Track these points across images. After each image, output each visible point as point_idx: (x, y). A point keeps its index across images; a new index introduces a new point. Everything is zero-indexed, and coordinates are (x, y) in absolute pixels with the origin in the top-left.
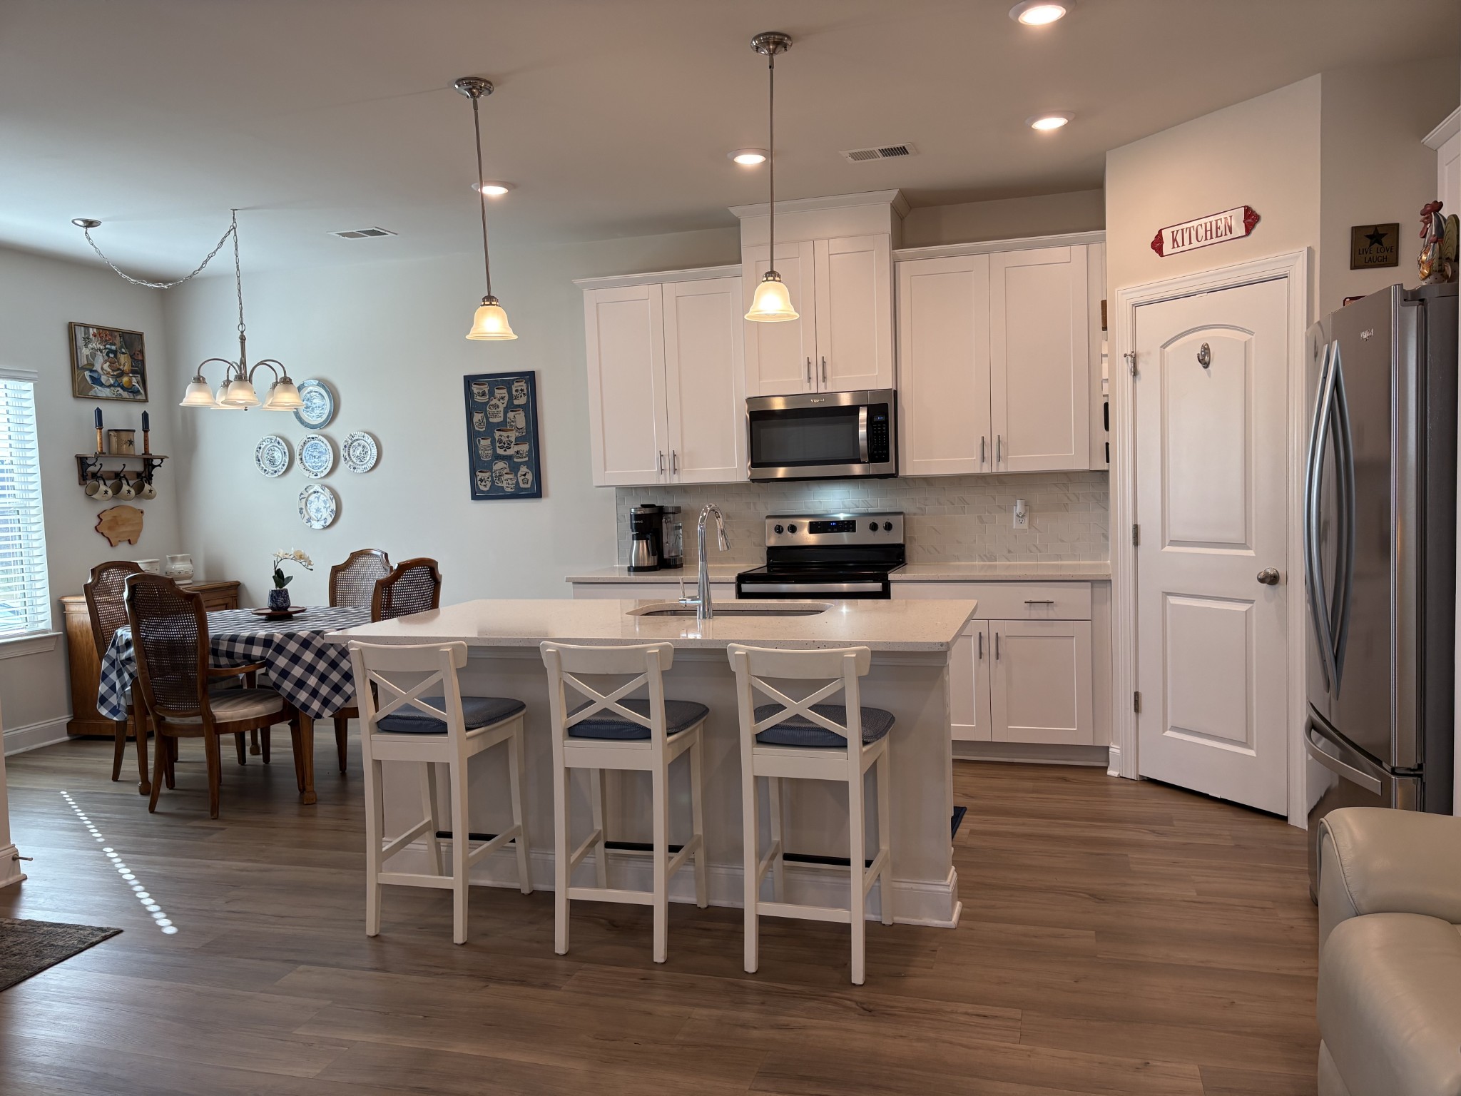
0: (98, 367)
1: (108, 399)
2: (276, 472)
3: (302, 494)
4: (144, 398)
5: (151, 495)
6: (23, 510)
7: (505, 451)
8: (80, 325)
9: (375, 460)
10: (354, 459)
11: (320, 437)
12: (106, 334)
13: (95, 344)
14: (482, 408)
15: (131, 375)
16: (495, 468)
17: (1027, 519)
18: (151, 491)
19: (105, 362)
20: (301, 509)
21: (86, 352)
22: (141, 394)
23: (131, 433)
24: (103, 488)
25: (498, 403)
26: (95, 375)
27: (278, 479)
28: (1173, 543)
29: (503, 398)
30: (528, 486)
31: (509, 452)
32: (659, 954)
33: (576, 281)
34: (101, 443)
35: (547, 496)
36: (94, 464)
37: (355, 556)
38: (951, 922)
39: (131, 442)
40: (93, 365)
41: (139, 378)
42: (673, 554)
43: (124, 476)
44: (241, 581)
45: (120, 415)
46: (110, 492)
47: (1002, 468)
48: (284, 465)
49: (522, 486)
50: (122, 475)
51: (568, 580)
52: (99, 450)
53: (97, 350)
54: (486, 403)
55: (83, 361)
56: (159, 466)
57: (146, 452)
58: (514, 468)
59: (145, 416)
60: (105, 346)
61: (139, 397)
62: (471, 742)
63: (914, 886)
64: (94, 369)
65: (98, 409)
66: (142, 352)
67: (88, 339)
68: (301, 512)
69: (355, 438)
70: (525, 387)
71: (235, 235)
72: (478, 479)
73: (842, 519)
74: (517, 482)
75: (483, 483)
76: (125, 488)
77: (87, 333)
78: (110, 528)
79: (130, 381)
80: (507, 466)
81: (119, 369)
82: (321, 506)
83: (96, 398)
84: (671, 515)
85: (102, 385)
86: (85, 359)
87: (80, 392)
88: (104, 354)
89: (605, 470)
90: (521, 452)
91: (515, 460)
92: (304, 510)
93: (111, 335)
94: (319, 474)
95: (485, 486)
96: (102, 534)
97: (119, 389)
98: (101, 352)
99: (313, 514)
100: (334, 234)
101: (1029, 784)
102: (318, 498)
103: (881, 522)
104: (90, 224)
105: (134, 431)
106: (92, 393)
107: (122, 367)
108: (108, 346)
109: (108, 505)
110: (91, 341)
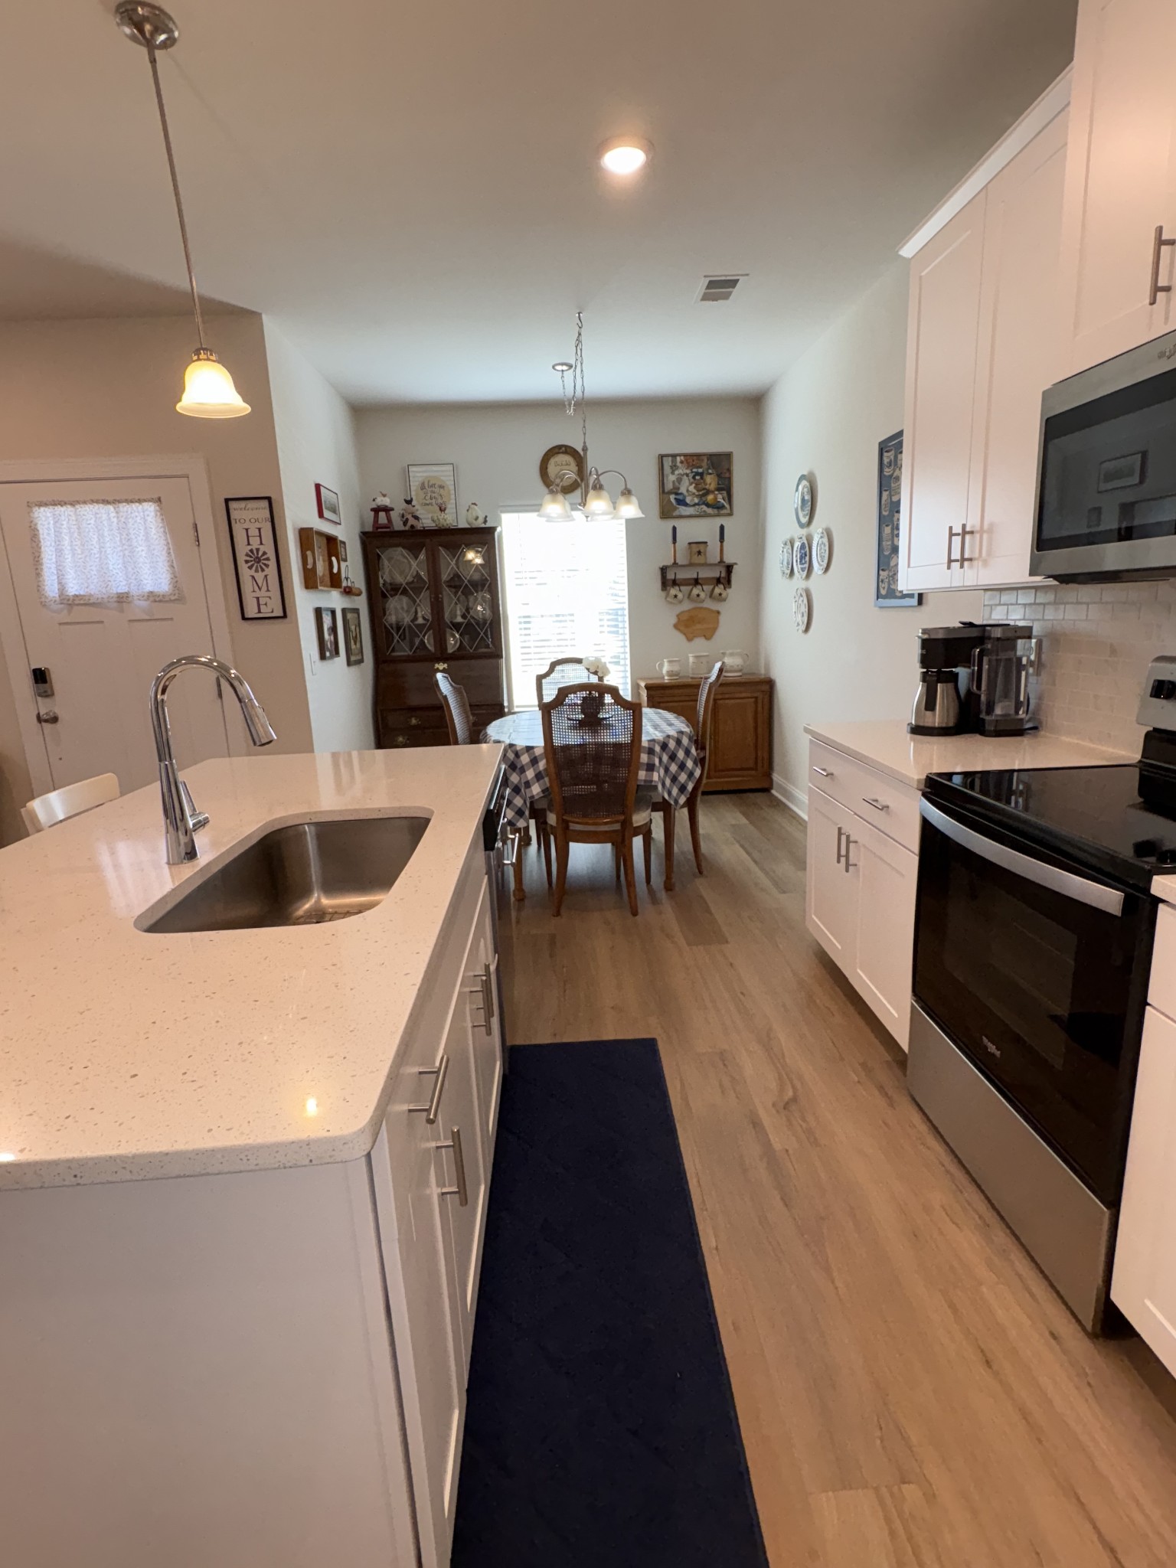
0: (683, 490)
1: (689, 517)
3: (796, 597)
4: (729, 512)
5: (727, 599)
8: (667, 456)
9: (827, 559)
10: (819, 560)
12: (692, 459)
13: (682, 470)
14: (889, 482)
15: (716, 492)
16: (892, 564)
18: (727, 594)
19: (691, 484)
21: (671, 478)
22: (727, 508)
23: (706, 545)
25: (900, 472)
26: (681, 498)
34: (676, 555)
35: (926, 603)
36: (672, 573)
39: (707, 552)
40: (679, 489)
41: (725, 495)
43: (699, 582)
44: (775, 679)
50: (697, 581)
52: (674, 560)
53: (683, 475)
54: (891, 475)
55: (669, 486)
56: (737, 570)
57: (723, 560)
59: (724, 528)
60: (691, 470)
61: (724, 511)
64: (680, 491)
65: (676, 526)
66: (729, 470)
67: (676, 466)
75: (881, 580)
77: (674, 461)
78: (688, 626)
79: (716, 498)
81: (704, 489)
83: (677, 517)
85: (686, 505)
86: (672, 484)
87: (666, 513)
88: (691, 478)
92: (794, 613)
93: (698, 459)
94: (803, 575)
95: (886, 587)
96: (681, 631)
97: (704, 506)
98: (687, 476)
102: (803, 602)
104: (567, 367)
105: (709, 543)
106: (676, 513)
107: (707, 487)
108: (695, 470)
109: (686, 607)
110: (678, 468)
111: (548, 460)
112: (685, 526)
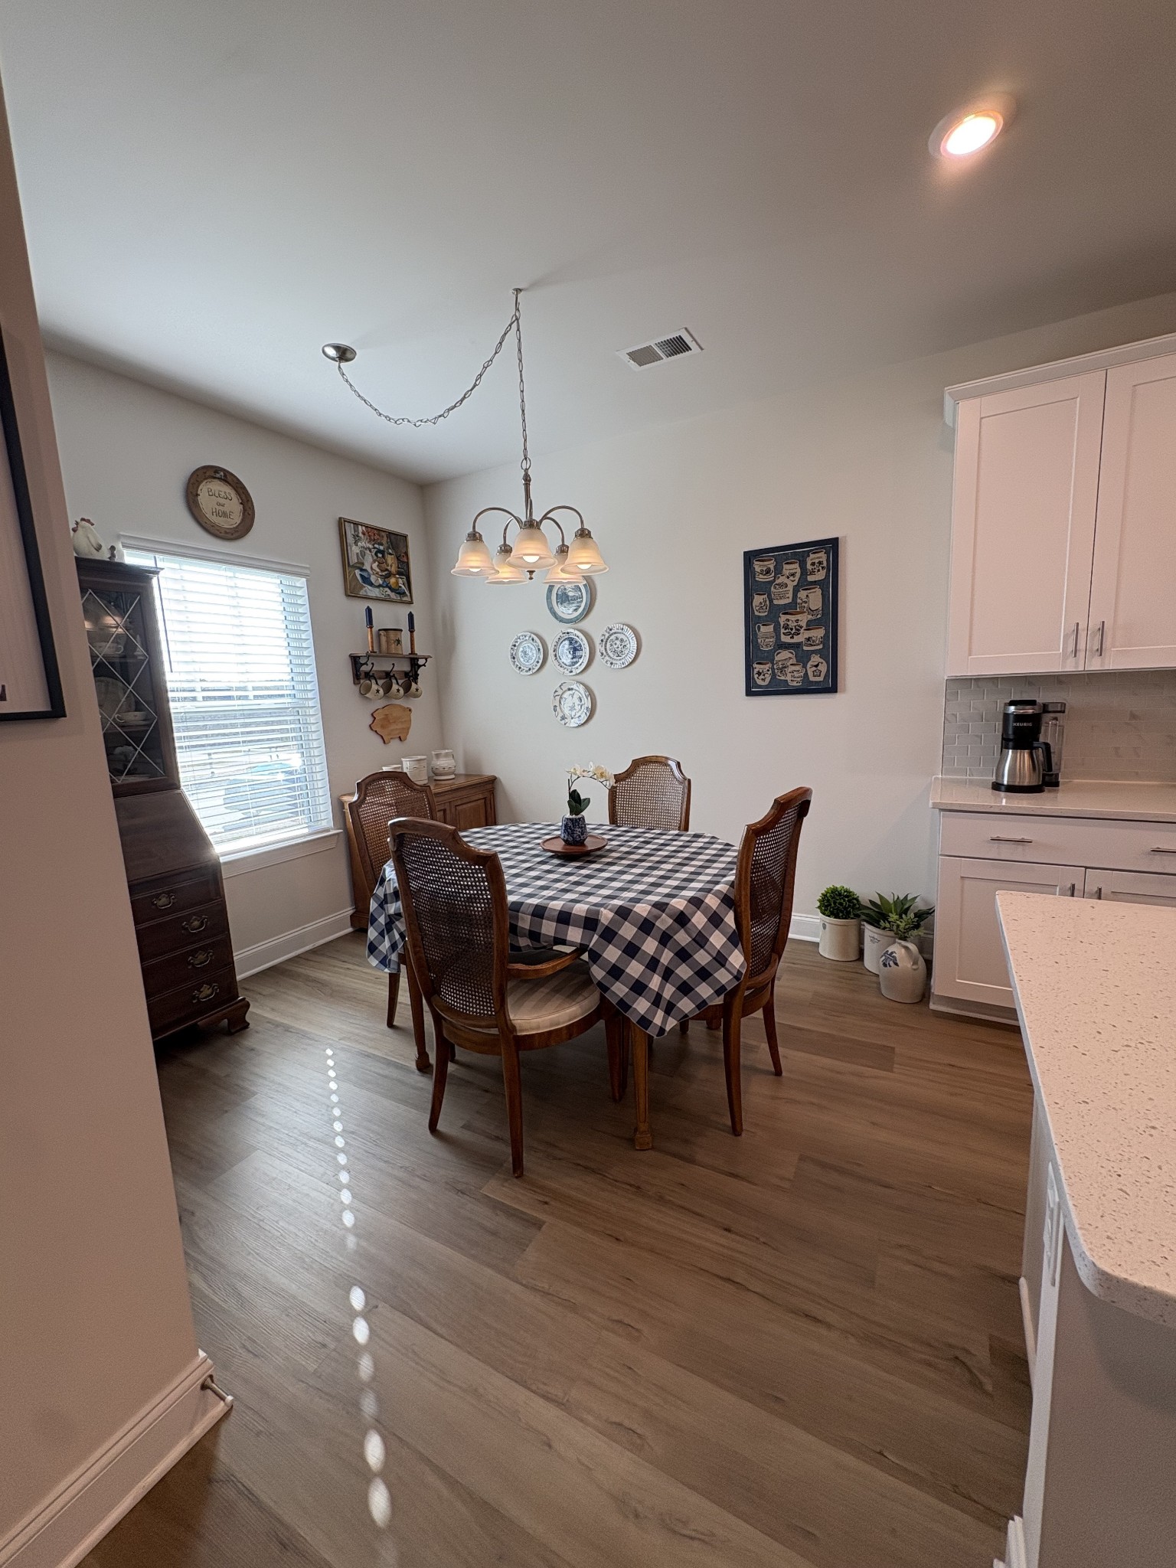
0: (367, 567)
1: (377, 599)
2: (530, 669)
3: (556, 691)
4: (410, 599)
5: (417, 694)
6: (304, 709)
7: (792, 637)
8: (350, 522)
9: (634, 653)
10: (611, 654)
11: (575, 632)
12: (374, 533)
13: (364, 543)
14: (765, 589)
15: (397, 576)
16: (777, 658)
18: (417, 690)
19: (374, 561)
20: (555, 706)
21: (355, 550)
22: (407, 595)
23: (398, 632)
24: (374, 687)
25: (786, 581)
26: (365, 575)
27: (535, 676)
29: (793, 575)
30: (821, 679)
31: (797, 639)
34: (372, 642)
35: (844, 691)
36: (366, 664)
37: (637, 764)
39: (399, 642)
40: (363, 564)
41: (405, 580)
43: (394, 676)
44: (497, 776)
45: (388, 615)
46: (381, 691)
48: (538, 662)
49: (812, 679)
50: (391, 674)
51: (934, 807)
52: (370, 649)
53: (366, 549)
54: (771, 583)
55: (354, 560)
56: (424, 665)
57: (413, 652)
58: (803, 658)
59: (411, 616)
60: (373, 545)
61: (405, 599)
64: (364, 568)
65: (368, 607)
66: (406, 554)
67: (358, 536)
68: (555, 710)
69: (613, 631)
70: (824, 559)
71: (518, 330)
72: (755, 672)
74: (806, 674)
75: (762, 677)
76: (395, 687)
77: (356, 530)
78: (383, 727)
79: (397, 583)
80: (793, 656)
81: (387, 570)
82: (574, 705)
83: (367, 597)
84: (1054, 714)
85: (371, 584)
86: (355, 556)
87: (352, 592)
88: (373, 554)
89: (970, 654)
90: (814, 639)
91: (805, 648)
92: (558, 708)
93: (379, 535)
94: (573, 670)
95: (763, 680)
96: (376, 731)
97: (387, 589)
98: (370, 551)
99: (567, 712)
100: (621, 354)
102: (573, 695)
104: (343, 357)
105: (401, 630)
106: (362, 593)
107: (389, 568)
108: (376, 546)
109: (380, 704)
110: (360, 539)
111: (200, 483)
112: (378, 610)
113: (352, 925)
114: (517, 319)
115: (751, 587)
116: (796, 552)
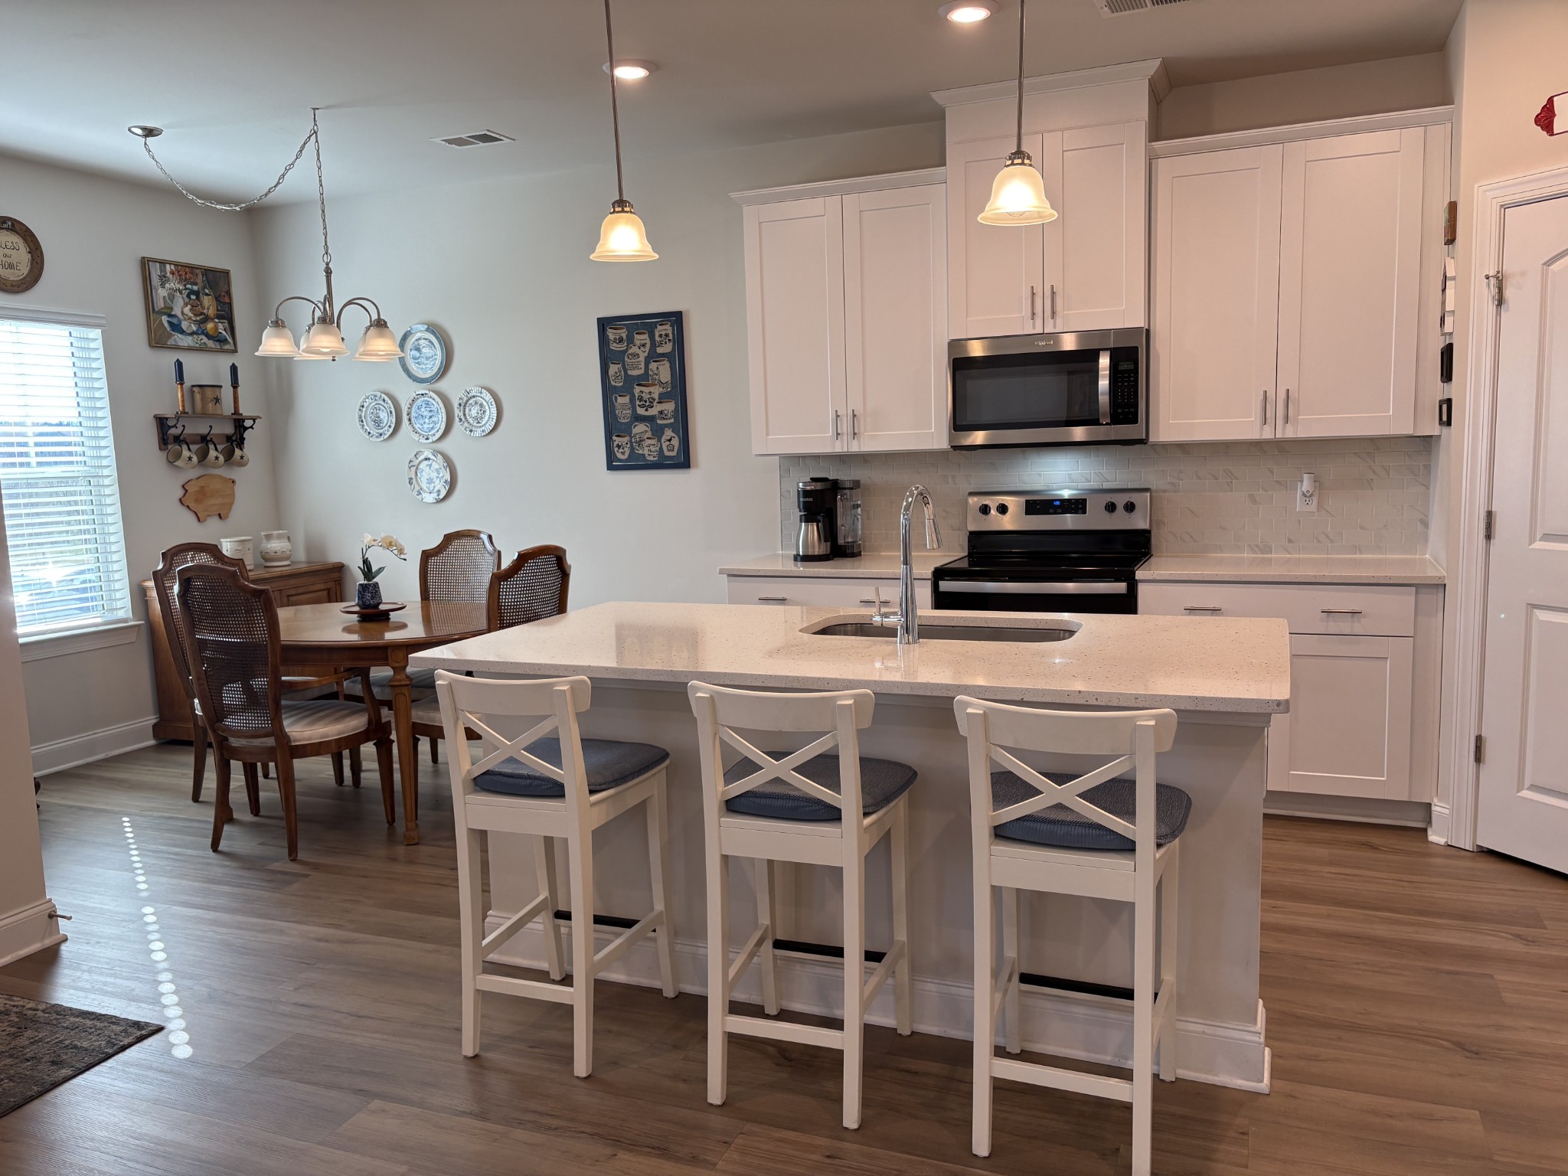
0: (177, 311)
1: (190, 349)
2: (381, 435)
3: (411, 461)
4: (233, 348)
5: (242, 462)
6: (96, 479)
7: (647, 410)
8: (155, 261)
9: (495, 421)
10: (471, 420)
11: (431, 393)
12: (186, 272)
13: (173, 284)
14: (620, 357)
15: (216, 320)
16: (635, 431)
17: (1315, 499)
18: (242, 457)
19: (186, 305)
20: (411, 479)
21: (162, 293)
22: (229, 343)
23: (217, 389)
24: (186, 453)
25: (638, 351)
26: (175, 321)
27: (384, 444)
28: (1546, 537)
30: (674, 454)
31: (651, 412)
32: (851, 1117)
33: (733, 195)
34: (183, 401)
35: (697, 466)
36: (175, 426)
37: (448, 539)
38: (1262, 1084)
39: (217, 400)
40: (172, 309)
41: (226, 325)
42: (850, 540)
43: (211, 440)
44: (345, 563)
45: (204, 368)
46: (195, 459)
47: (1290, 433)
48: (390, 426)
49: (667, 453)
50: (208, 438)
51: (722, 572)
52: (181, 408)
53: (175, 291)
54: (624, 352)
55: (160, 304)
56: (252, 427)
57: (236, 412)
58: (657, 432)
59: (234, 369)
60: (185, 286)
61: (226, 347)
62: (596, 809)
63: (1209, 1030)
64: (173, 313)
65: (178, 360)
66: (229, 293)
67: (165, 277)
68: (410, 483)
69: (471, 395)
70: (670, 332)
71: (317, 141)
72: (615, 445)
73: (1066, 497)
74: (661, 448)
75: (621, 450)
76: (213, 453)
77: (163, 270)
78: (197, 501)
79: (216, 328)
80: (648, 429)
81: (202, 314)
82: (434, 476)
83: (177, 348)
84: (847, 491)
85: (182, 332)
86: (162, 300)
87: (157, 340)
88: (185, 296)
89: (768, 434)
90: (666, 412)
91: (659, 422)
92: (414, 480)
93: (192, 273)
94: (430, 437)
95: (623, 453)
96: (188, 506)
97: (203, 337)
98: (181, 293)
99: (424, 485)
100: (438, 140)
101: (1322, 852)
102: (430, 465)
103: (1121, 500)
104: (149, 132)
105: (221, 387)
106: (170, 342)
107: (205, 311)
108: (189, 286)
109: (193, 474)
110: (168, 280)
112: (189, 361)
113: (155, 736)
114: (315, 132)
115: (607, 357)
116: (643, 323)
